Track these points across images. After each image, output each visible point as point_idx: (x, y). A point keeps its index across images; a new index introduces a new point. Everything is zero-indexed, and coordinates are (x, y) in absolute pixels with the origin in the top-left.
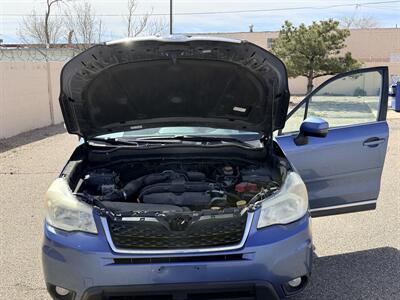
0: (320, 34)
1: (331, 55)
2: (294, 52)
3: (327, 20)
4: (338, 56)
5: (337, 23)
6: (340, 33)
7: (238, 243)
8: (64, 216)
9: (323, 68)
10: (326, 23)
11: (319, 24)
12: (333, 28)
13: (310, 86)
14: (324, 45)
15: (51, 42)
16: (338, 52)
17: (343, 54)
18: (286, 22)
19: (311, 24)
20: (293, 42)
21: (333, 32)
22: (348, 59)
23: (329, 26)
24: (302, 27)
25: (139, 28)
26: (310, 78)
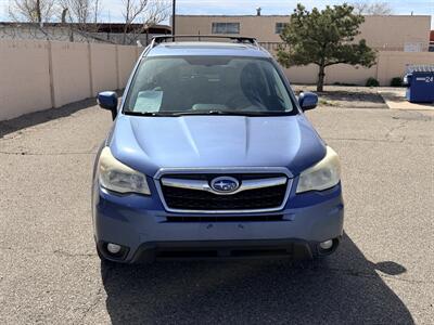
0: (333, 19)
1: (344, 42)
2: (306, 37)
3: (341, 4)
4: (351, 43)
5: (351, 8)
6: (354, 18)
7: (279, 205)
8: (117, 180)
9: (335, 55)
10: (340, 8)
11: (333, 8)
12: (347, 13)
13: (322, 74)
14: (338, 31)
15: (43, 21)
16: (352, 39)
17: (356, 41)
18: (299, 6)
19: (325, 8)
20: (306, 27)
21: (347, 18)
22: (362, 46)
23: (343, 11)
24: (315, 11)
25: (139, 8)
26: (322, 66)
